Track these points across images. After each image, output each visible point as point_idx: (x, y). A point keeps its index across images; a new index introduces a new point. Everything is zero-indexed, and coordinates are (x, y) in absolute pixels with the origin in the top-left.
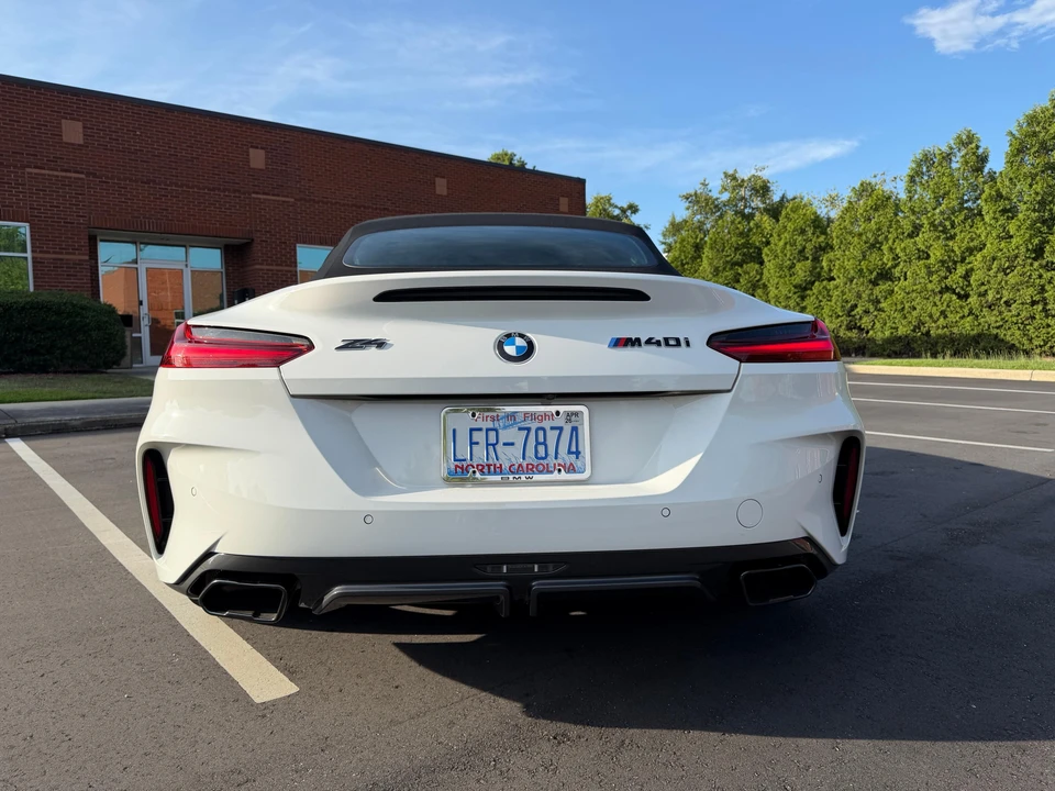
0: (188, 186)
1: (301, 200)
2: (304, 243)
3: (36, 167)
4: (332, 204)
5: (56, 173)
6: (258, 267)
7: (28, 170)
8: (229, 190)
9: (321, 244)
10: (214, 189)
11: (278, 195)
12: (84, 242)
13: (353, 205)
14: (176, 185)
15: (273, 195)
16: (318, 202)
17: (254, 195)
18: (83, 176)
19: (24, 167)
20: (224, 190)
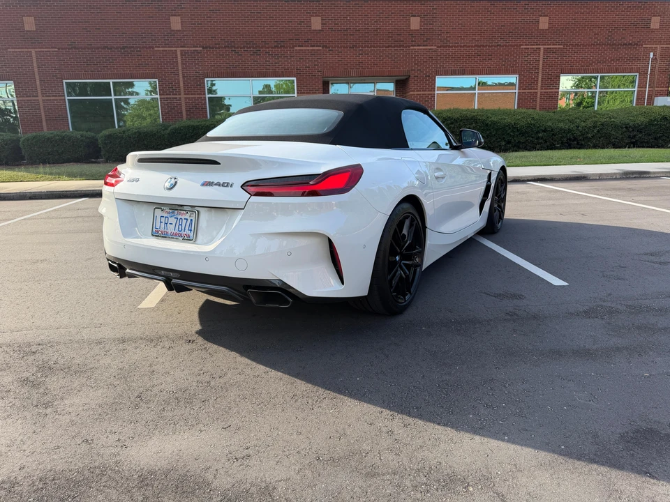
0: (374, 47)
1: (440, 47)
2: (441, 75)
3: (299, 46)
4: (461, 46)
5: (308, 48)
6: (411, 93)
7: (296, 48)
8: (397, 46)
9: (452, 74)
10: (388, 47)
11: (426, 45)
12: (321, 86)
13: (475, 46)
14: (368, 47)
15: (424, 46)
16: (452, 47)
17: (412, 48)
18: (321, 48)
19: (293, 47)
20: (394, 46)
